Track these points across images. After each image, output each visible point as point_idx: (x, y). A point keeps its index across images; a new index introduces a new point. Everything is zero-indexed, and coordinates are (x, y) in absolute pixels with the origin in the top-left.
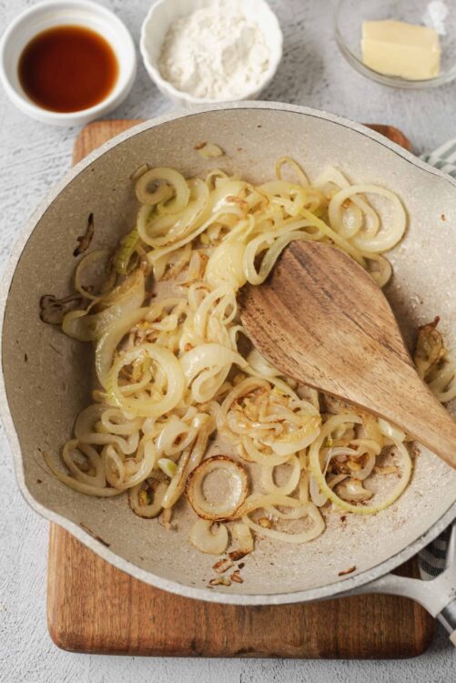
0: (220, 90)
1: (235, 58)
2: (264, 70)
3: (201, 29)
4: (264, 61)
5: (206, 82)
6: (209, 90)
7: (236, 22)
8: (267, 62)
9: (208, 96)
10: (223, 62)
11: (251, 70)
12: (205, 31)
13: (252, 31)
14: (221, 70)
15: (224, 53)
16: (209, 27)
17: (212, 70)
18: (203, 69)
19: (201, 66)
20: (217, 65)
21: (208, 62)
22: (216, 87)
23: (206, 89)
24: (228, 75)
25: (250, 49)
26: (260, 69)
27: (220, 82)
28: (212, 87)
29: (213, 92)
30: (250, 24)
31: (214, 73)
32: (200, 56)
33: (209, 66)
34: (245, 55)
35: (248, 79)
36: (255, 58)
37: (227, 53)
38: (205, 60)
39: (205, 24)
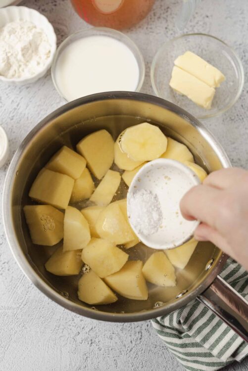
0: (23, 71)
1: (30, 51)
2: (48, 57)
3: (10, 35)
4: (48, 52)
5: (15, 67)
6: (17, 72)
7: (30, 29)
8: (50, 52)
9: (17, 75)
10: (23, 55)
11: (40, 58)
12: (12, 36)
13: (40, 33)
14: (22, 59)
15: (22, 50)
16: (14, 33)
17: (17, 60)
18: (12, 60)
19: (10, 58)
20: (20, 56)
21: (14, 55)
22: (21, 69)
23: (15, 71)
24: (28, 61)
25: (39, 45)
26: (45, 57)
27: (23, 66)
28: (18, 69)
29: (19, 72)
30: (38, 30)
31: (19, 61)
32: (10, 52)
33: (15, 58)
34: (36, 49)
35: (38, 63)
36: (42, 50)
37: (25, 50)
38: (12, 55)
39: (12, 32)
